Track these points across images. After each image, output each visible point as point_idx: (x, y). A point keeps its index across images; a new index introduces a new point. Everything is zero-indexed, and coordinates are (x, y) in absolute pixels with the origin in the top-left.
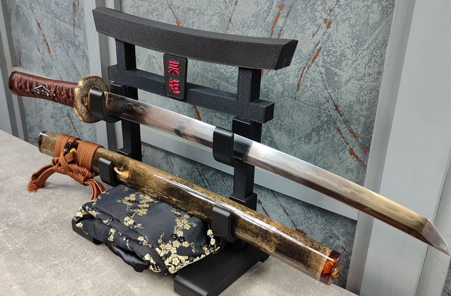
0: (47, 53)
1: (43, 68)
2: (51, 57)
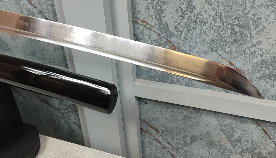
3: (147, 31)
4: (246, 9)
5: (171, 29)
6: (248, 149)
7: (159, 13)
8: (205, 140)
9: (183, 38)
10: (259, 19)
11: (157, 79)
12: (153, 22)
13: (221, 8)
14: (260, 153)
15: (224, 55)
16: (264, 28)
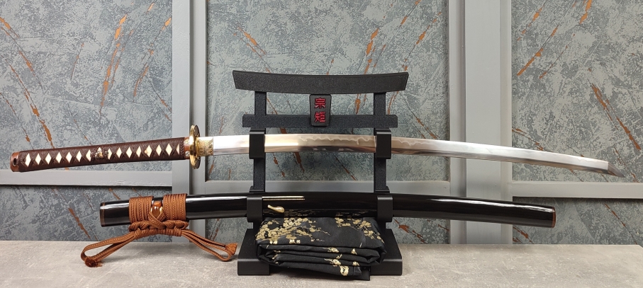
3: (520, 137)
4: (586, 116)
5: (539, 134)
6: (604, 235)
7: (530, 122)
8: (569, 235)
9: (547, 140)
10: (595, 122)
11: (528, 178)
12: (525, 129)
13: (572, 116)
14: (614, 236)
15: (577, 150)
16: (599, 127)
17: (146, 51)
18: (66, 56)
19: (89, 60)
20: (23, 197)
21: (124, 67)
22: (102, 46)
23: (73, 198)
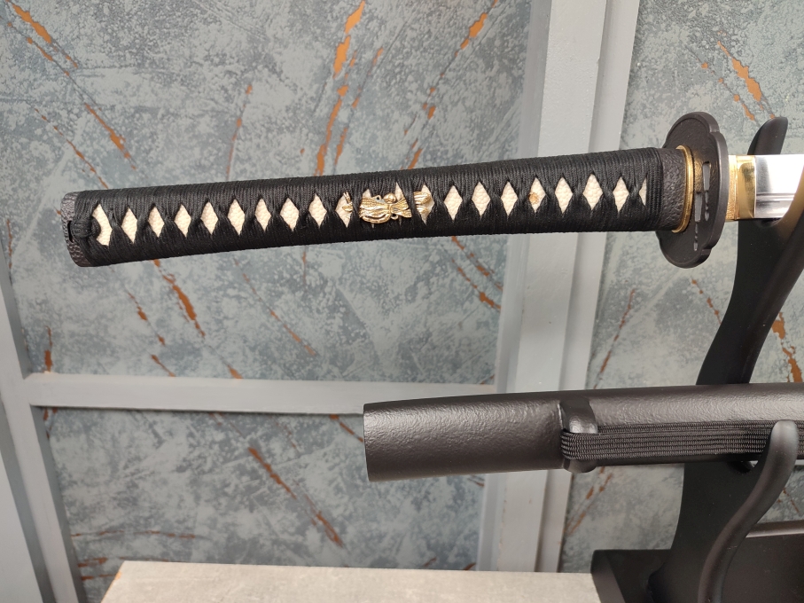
0: (177, 320)
1: (154, 357)
2: (197, 326)
17: (416, 108)
18: (207, 118)
19: (269, 130)
20: (151, 426)
21: (358, 151)
22: (300, 93)
23: (254, 430)
